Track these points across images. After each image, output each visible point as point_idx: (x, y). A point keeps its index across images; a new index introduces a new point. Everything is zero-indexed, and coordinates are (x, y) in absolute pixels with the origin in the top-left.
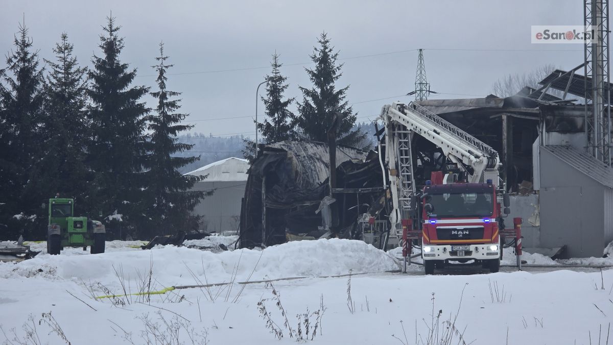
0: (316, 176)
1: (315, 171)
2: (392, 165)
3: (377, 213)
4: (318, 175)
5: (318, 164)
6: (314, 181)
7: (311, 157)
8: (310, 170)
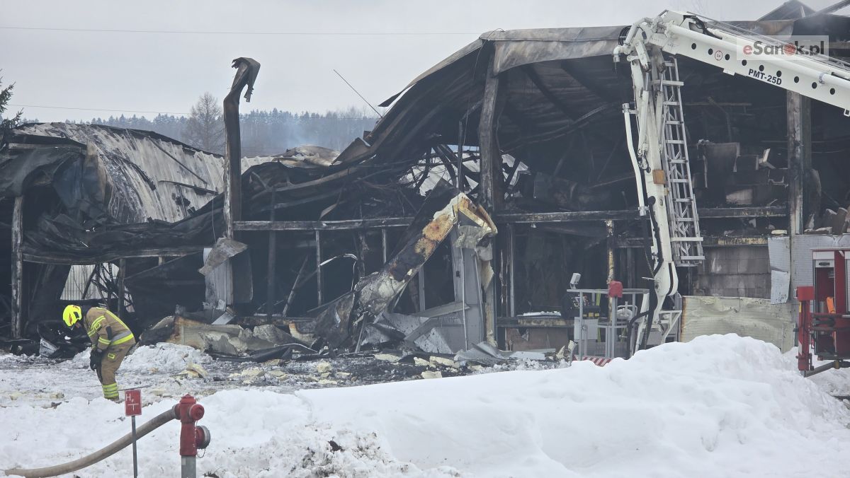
0: (135, 196)
1: (131, 186)
2: (653, 161)
3: (410, 273)
4: (137, 194)
5: (131, 172)
6: (134, 207)
7: (115, 157)
8: (122, 184)
